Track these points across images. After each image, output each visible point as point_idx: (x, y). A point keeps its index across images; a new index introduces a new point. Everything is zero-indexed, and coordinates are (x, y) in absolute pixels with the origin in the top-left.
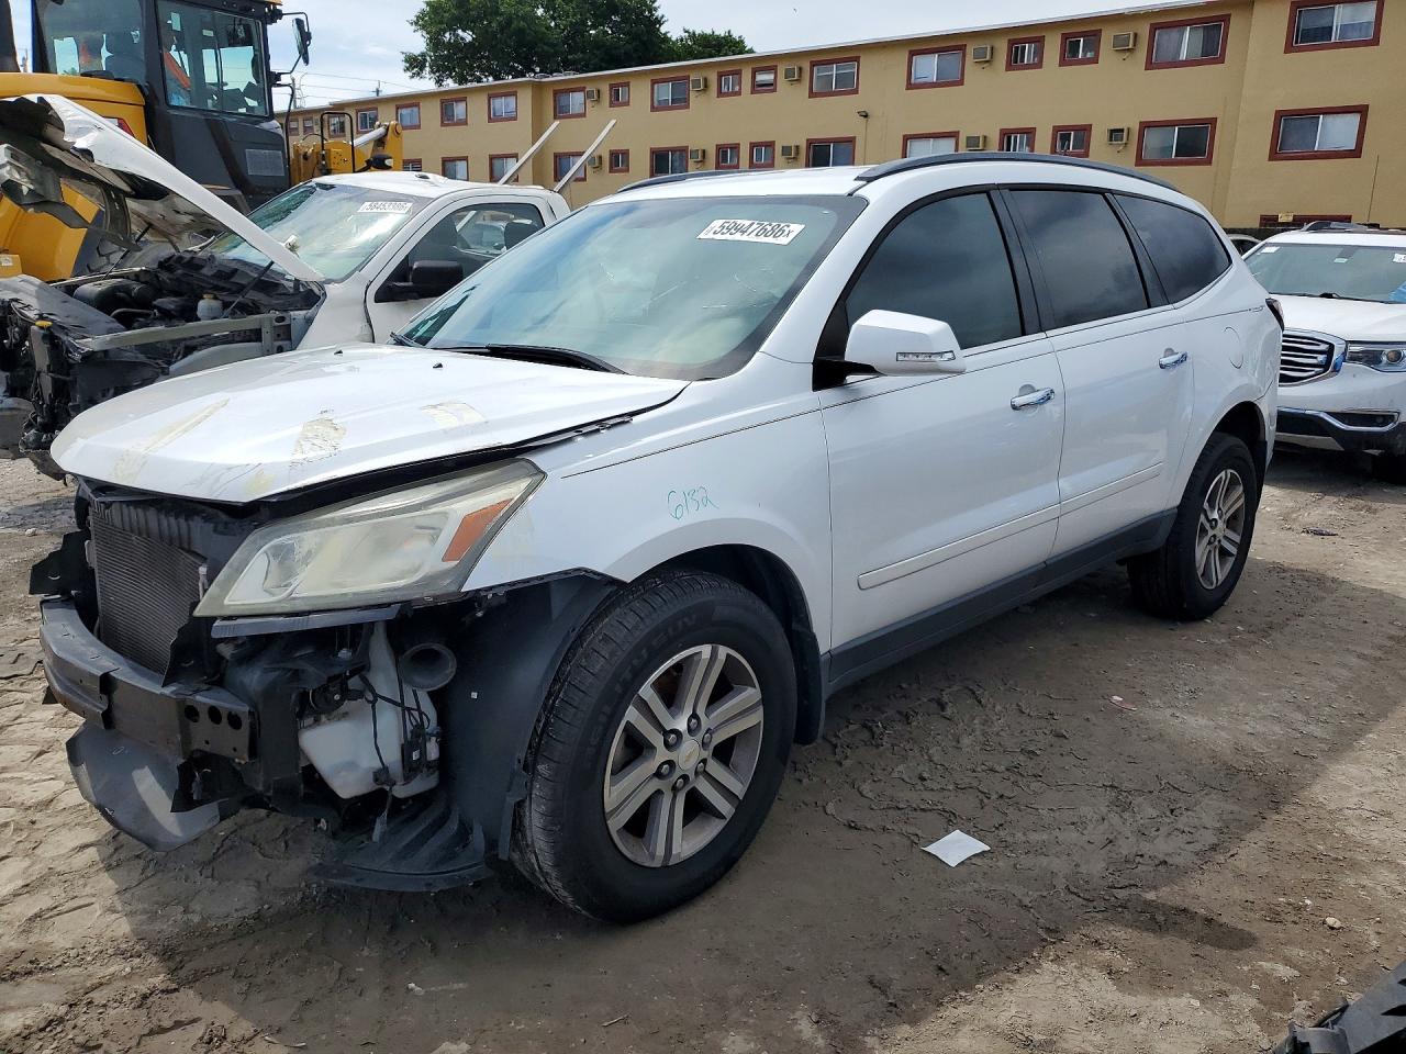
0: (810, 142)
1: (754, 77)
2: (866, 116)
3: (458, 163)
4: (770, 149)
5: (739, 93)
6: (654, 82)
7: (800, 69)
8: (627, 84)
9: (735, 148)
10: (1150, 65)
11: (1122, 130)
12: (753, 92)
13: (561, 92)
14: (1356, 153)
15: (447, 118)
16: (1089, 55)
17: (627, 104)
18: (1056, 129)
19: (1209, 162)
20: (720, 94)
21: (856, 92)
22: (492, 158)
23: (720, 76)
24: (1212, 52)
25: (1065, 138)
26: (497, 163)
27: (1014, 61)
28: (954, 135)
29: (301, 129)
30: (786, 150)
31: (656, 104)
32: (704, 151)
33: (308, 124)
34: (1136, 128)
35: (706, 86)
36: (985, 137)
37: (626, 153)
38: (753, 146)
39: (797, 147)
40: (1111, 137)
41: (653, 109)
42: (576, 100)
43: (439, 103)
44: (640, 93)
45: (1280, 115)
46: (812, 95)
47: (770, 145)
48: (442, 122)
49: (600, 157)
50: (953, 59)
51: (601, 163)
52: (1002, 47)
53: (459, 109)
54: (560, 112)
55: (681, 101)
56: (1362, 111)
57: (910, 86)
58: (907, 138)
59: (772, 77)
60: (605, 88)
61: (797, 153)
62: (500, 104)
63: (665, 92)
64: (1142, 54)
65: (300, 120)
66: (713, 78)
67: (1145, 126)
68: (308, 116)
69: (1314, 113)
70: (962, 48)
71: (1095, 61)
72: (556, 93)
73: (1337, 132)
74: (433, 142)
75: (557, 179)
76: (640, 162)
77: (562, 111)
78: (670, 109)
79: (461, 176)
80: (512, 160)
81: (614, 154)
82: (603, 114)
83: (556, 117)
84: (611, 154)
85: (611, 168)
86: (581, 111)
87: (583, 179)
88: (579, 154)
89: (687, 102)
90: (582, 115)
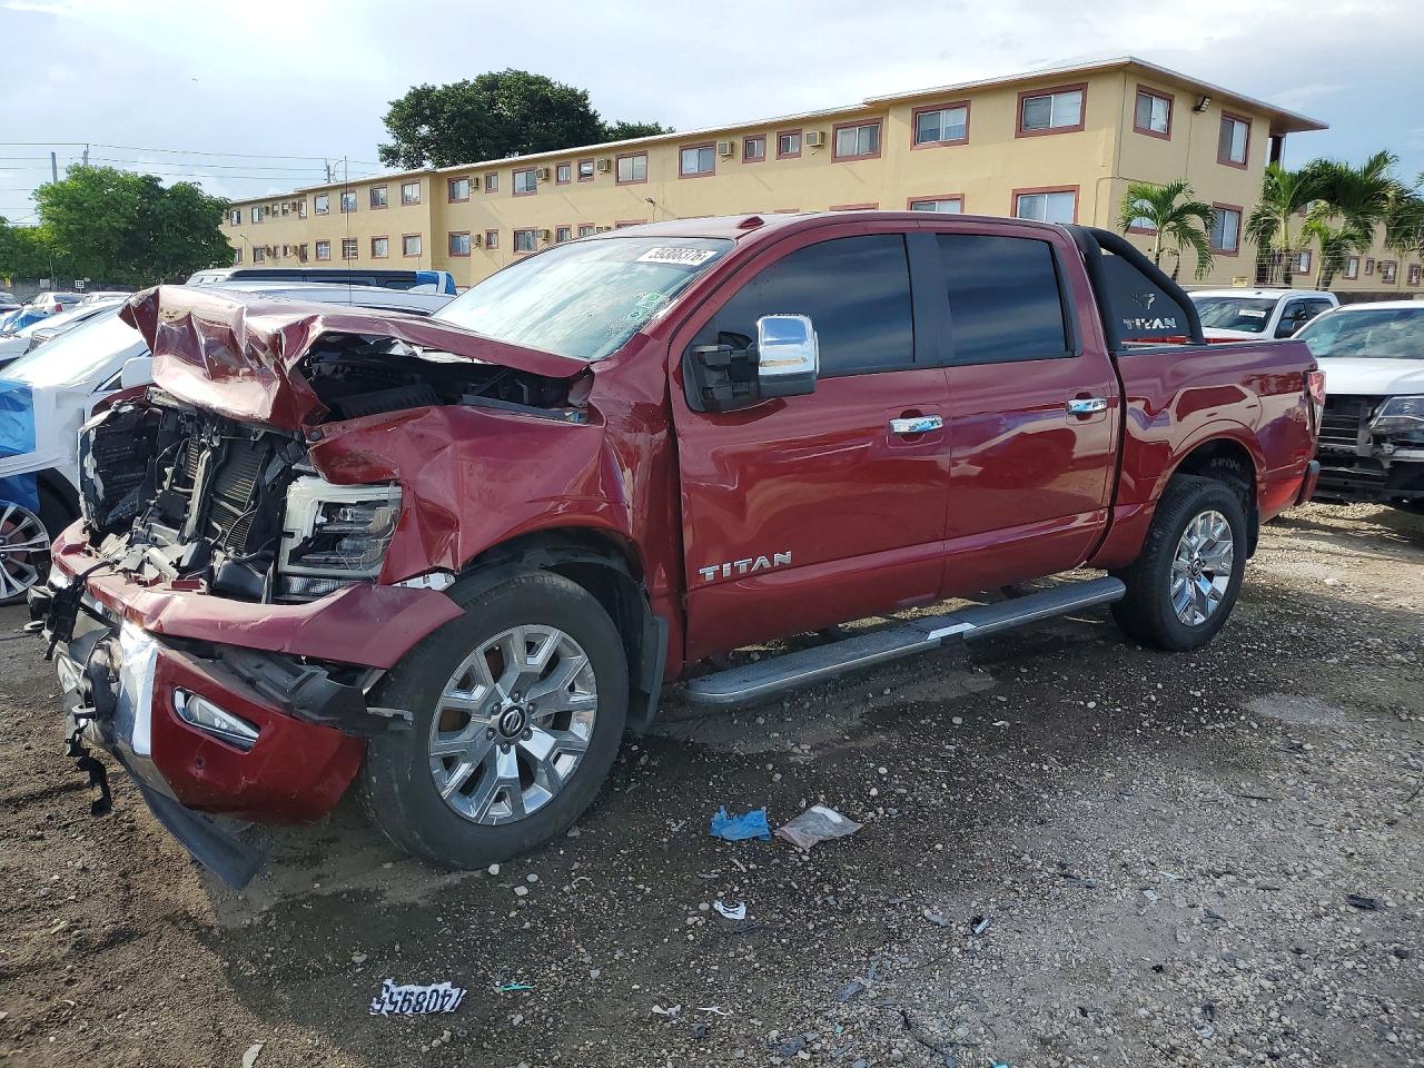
1: (579, 169)
2: (651, 201)
3: (382, 241)
5: (568, 182)
6: (513, 172)
7: (609, 162)
8: (496, 174)
9: (568, 227)
10: (835, 158)
12: (578, 180)
13: (452, 181)
15: (376, 202)
16: (797, 150)
17: (496, 190)
20: (558, 182)
21: (646, 181)
22: (405, 238)
23: (558, 167)
24: (875, 150)
26: (409, 241)
27: (748, 156)
29: (280, 212)
31: (516, 191)
32: (548, 231)
33: (286, 207)
35: (548, 176)
37: (496, 232)
38: (580, 226)
41: (515, 195)
42: (463, 188)
43: (369, 190)
44: (504, 180)
45: (912, 202)
46: (617, 183)
47: (590, 226)
48: (371, 205)
49: (479, 236)
50: (708, 153)
51: (479, 241)
52: (739, 142)
53: (382, 192)
55: (531, 189)
56: (959, 198)
57: (682, 176)
59: (591, 169)
60: (482, 176)
62: (412, 191)
63: (521, 178)
64: (829, 149)
65: (280, 204)
66: (552, 167)
68: (284, 201)
69: (932, 200)
70: (713, 145)
71: (798, 155)
72: (449, 180)
74: (365, 223)
75: (451, 254)
76: (505, 241)
77: (453, 197)
78: (525, 195)
79: (384, 254)
80: (418, 240)
81: (489, 234)
82: (481, 199)
83: (450, 202)
84: (487, 233)
85: (487, 245)
86: (467, 197)
87: (468, 255)
88: (466, 234)
89: (536, 189)
90: (467, 200)
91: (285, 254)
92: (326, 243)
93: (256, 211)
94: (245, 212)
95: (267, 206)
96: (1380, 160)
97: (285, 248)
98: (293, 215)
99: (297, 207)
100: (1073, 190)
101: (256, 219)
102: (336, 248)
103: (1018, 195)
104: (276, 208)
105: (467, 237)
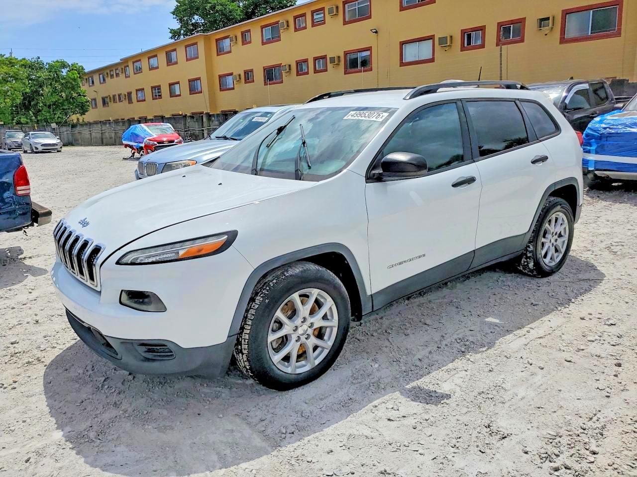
0: (346, 54)
1: (313, 16)
2: (376, 32)
3: (176, 85)
4: (324, 60)
5: (305, 28)
6: (262, 27)
7: (337, 7)
8: (249, 31)
9: (306, 61)
11: (548, 19)
12: (313, 25)
13: (219, 40)
15: (170, 62)
17: (250, 42)
18: (500, 25)
19: (619, 34)
20: (296, 30)
21: (370, 17)
22: (189, 81)
23: (295, 18)
25: (507, 31)
26: (192, 83)
28: (431, 38)
29: (115, 74)
30: (332, 60)
31: (265, 41)
32: (290, 66)
33: (117, 72)
34: (559, 16)
35: (288, 26)
36: (451, 37)
37: (252, 71)
38: (315, 59)
39: (339, 57)
40: (541, 24)
41: (263, 43)
42: (226, 43)
43: (165, 54)
44: (256, 35)
46: (345, 23)
47: (324, 57)
48: (167, 63)
49: (240, 75)
51: (240, 78)
54: (220, 52)
55: (276, 38)
57: (402, 9)
58: (402, 44)
59: (322, 15)
60: (239, 34)
61: (339, 61)
63: (268, 32)
65: (114, 71)
66: (291, 20)
67: (566, 13)
68: (116, 67)
72: (217, 40)
74: (164, 75)
75: (221, 90)
76: (259, 76)
78: (271, 42)
79: (178, 93)
80: (199, 81)
81: (246, 72)
82: (239, 50)
83: (218, 55)
84: (245, 73)
85: (245, 80)
86: (229, 50)
87: (233, 89)
88: (231, 74)
89: (279, 37)
90: (230, 52)
91: (120, 99)
92: (142, 90)
93: (101, 76)
94: (96, 78)
95: (106, 72)
97: (119, 95)
98: (122, 76)
99: (124, 71)
101: (102, 81)
102: (148, 93)
104: (112, 73)
105: (230, 77)
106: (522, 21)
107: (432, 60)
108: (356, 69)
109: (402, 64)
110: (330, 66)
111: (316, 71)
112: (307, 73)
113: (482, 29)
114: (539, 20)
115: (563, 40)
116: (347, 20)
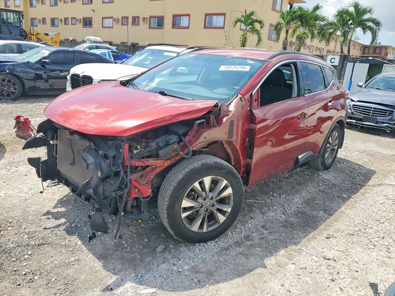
0: (83, 18)
2: (94, 11)
5: (68, 2)
9: (68, 18)
11: (144, 18)
12: (71, 2)
14: (188, 28)
17: (45, 4)
18: (133, 17)
19: (163, 28)
20: (64, 2)
21: (92, 3)
25: (135, 20)
28: (112, 18)
30: (78, 20)
31: (51, 5)
32: (61, 19)
34: (148, 18)
36: (118, 19)
37: (45, 19)
38: (72, 18)
39: (80, 19)
40: (142, 20)
41: (51, 6)
42: (34, 2)
43: (4, 2)
44: (47, 1)
45: (174, 16)
47: (75, 18)
49: (40, 20)
51: (40, 21)
56: (188, 15)
57: (103, 3)
58: (103, 18)
61: (80, 21)
62: (17, 2)
67: (151, 17)
69: (180, 16)
73: (184, 22)
75: (31, 26)
76: (49, 22)
77: (31, 5)
78: (54, 6)
82: (40, 7)
83: (30, 7)
84: (43, 19)
85: (43, 23)
86: (35, 6)
87: (37, 26)
88: (36, 19)
89: (57, 4)
90: (36, 7)
96: (317, 8)
100: (224, 14)
103: (207, 15)
105: (36, 20)
106: (138, 17)
107: (112, 27)
108: (87, 26)
109: (103, 27)
110: (77, 22)
111: (72, 24)
112: (68, 24)
113: (127, 18)
114: (143, 18)
115: (150, 28)
116: (84, 3)
